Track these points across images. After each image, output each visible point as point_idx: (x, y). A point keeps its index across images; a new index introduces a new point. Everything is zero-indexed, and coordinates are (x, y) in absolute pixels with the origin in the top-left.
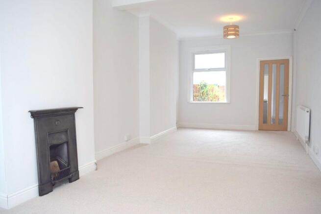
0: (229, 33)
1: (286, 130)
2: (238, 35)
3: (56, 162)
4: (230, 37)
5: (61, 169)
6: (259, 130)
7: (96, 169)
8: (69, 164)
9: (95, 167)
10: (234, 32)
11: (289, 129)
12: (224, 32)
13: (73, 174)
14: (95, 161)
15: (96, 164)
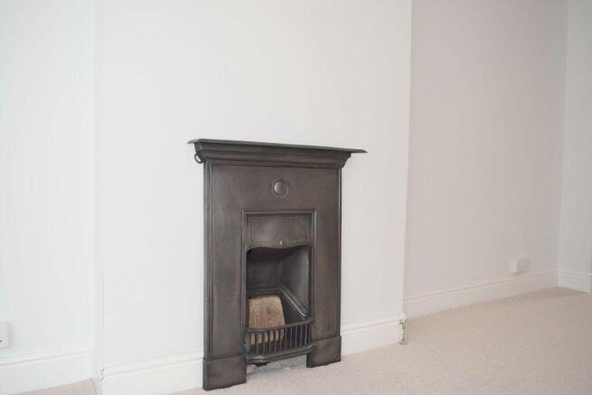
3: (276, 301)
5: (287, 321)
7: (403, 342)
8: (309, 314)
9: (398, 333)
13: (321, 344)
14: (403, 317)
15: (404, 325)
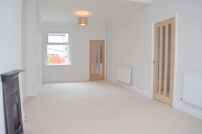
0: (82, 22)
1: (104, 79)
2: (87, 23)
4: (82, 24)
6: (90, 80)
10: (84, 22)
11: (105, 79)
12: (79, 21)
